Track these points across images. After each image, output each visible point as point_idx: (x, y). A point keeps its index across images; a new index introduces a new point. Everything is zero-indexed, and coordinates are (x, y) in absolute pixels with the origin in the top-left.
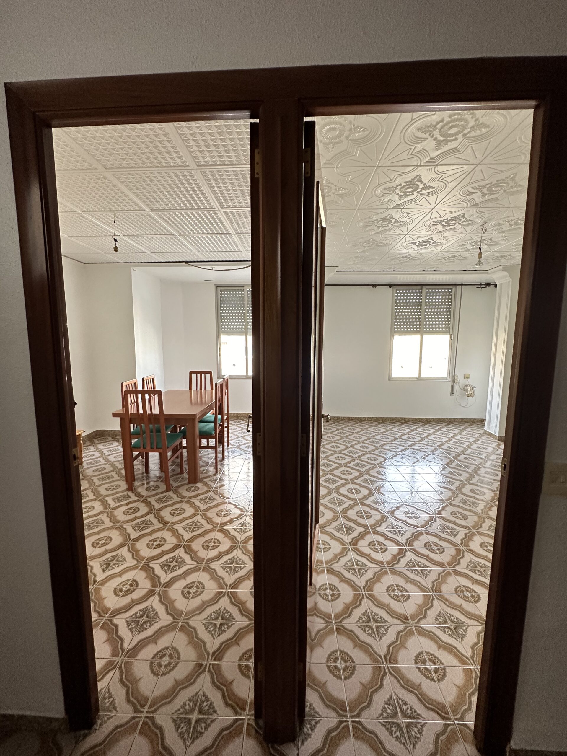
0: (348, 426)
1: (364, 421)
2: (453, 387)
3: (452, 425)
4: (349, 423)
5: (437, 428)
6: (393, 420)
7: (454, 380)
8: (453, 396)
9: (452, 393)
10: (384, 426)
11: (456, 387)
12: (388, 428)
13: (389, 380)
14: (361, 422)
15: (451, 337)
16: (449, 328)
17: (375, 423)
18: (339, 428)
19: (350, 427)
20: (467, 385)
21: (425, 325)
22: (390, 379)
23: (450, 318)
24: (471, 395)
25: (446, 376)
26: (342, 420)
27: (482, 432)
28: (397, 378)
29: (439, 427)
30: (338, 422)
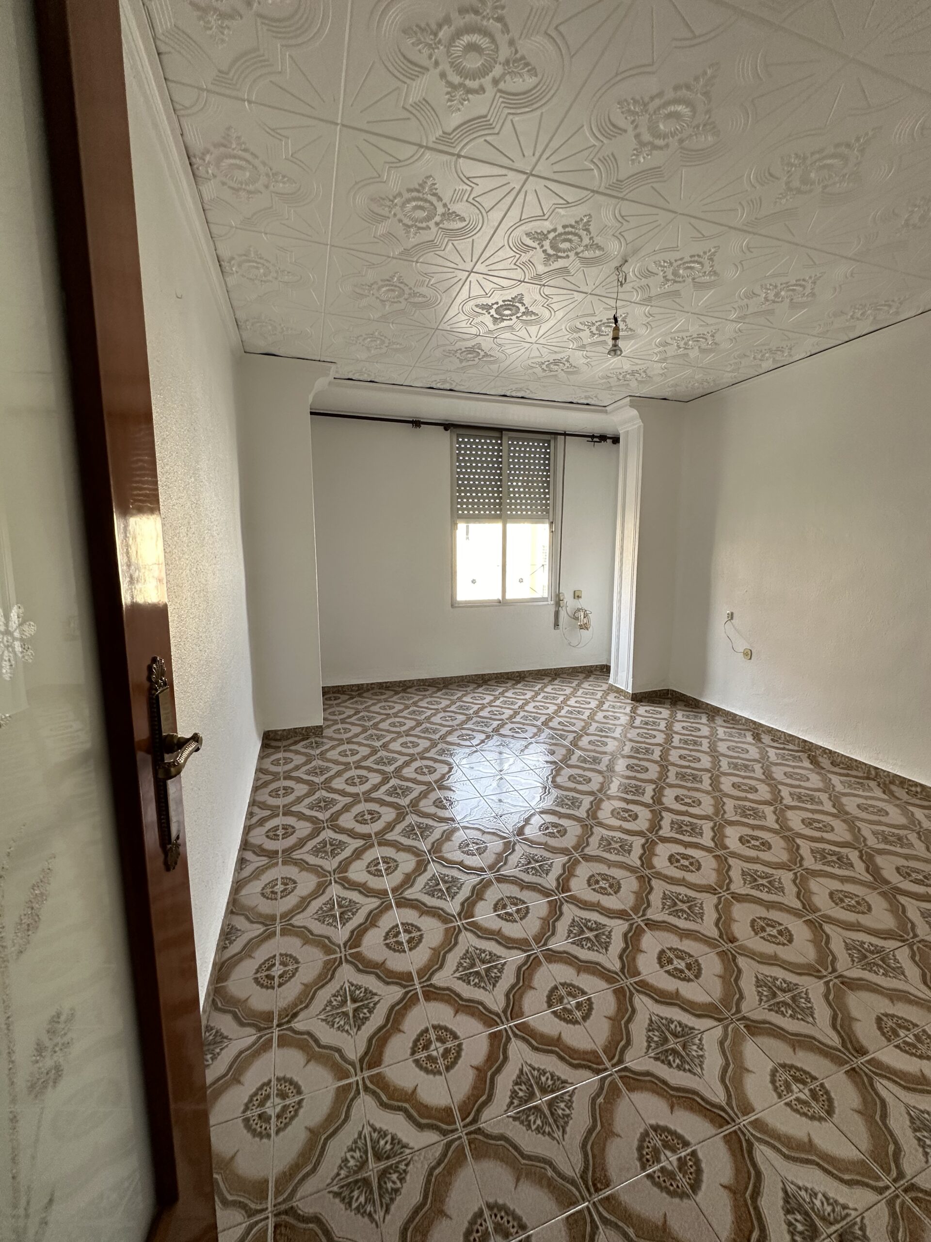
0: (379, 701)
1: (410, 687)
2: (557, 614)
3: (559, 679)
4: (382, 694)
5: (536, 689)
6: (463, 681)
7: (558, 601)
8: (558, 629)
9: (556, 625)
10: (447, 694)
11: (563, 614)
12: (455, 697)
13: (452, 606)
14: (404, 691)
15: (551, 527)
16: (548, 512)
17: (431, 690)
18: (360, 707)
19: (383, 704)
20: (579, 610)
21: (508, 504)
22: (454, 604)
23: (548, 493)
24: (584, 627)
25: (546, 595)
26: (368, 690)
27: (605, 687)
28: (466, 602)
29: (539, 686)
30: (360, 695)
